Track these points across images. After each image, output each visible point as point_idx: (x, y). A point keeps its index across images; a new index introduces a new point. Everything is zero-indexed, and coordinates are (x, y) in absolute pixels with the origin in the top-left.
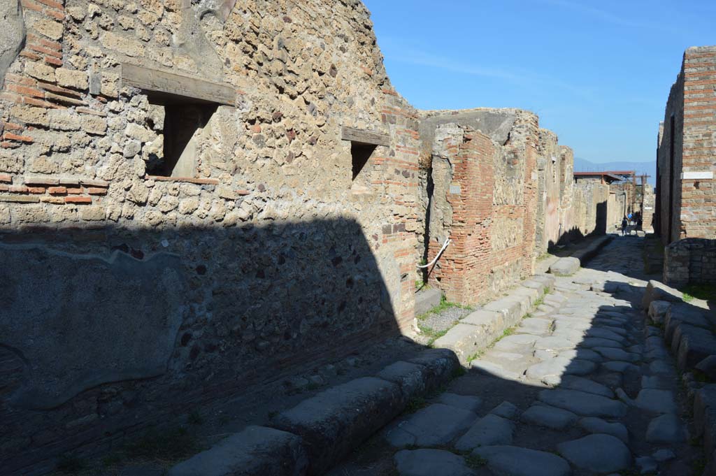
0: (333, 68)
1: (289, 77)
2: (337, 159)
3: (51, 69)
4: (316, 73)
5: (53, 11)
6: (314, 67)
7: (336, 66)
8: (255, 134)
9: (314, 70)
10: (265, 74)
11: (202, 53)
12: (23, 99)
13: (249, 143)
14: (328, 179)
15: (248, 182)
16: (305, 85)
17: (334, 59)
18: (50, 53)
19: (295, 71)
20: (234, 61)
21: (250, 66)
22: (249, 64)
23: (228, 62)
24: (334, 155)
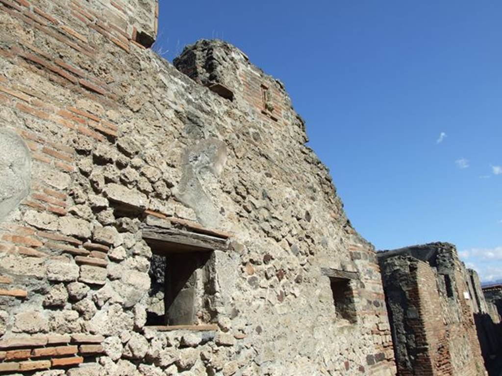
0: (308, 214)
1: (274, 223)
2: (320, 296)
3: (54, 217)
4: (295, 219)
5: (60, 163)
6: (293, 214)
7: (310, 212)
8: (250, 276)
9: (293, 216)
10: (254, 220)
11: (201, 203)
12: (17, 248)
13: (245, 285)
14: (316, 315)
15: (246, 325)
16: (287, 229)
17: (308, 207)
18: (54, 202)
19: (279, 218)
20: (228, 210)
21: (241, 214)
22: (241, 212)
23: (222, 210)
24: (318, 292)
